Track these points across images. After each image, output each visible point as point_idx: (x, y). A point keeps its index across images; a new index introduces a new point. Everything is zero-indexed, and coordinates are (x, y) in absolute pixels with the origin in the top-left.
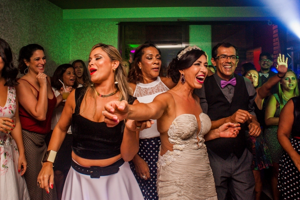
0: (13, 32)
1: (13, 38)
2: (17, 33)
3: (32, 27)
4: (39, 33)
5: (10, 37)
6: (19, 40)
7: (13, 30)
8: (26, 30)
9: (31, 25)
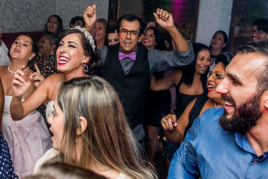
0: (5, 15)
1: (5, 20)
2: (9, 15)
3: (25, 5)
4: (33, 9)
5: (2, 20)
6: (11, 21)
7: (5, 13)
8: (19, 9)
9: (24, 4)
